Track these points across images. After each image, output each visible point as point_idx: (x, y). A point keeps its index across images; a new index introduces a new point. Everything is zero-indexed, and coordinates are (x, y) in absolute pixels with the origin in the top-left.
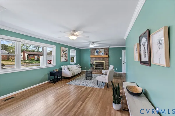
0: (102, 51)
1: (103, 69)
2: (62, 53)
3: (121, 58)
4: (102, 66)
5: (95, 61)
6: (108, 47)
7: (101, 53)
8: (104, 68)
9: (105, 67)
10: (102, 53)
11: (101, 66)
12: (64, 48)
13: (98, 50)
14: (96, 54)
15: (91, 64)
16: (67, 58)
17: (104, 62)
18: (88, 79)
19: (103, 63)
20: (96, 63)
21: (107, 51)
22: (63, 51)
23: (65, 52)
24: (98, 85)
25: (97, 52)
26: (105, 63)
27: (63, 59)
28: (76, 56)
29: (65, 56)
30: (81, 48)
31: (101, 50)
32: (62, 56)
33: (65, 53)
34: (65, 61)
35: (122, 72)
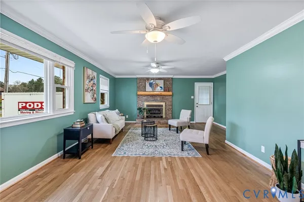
0: (161, 83)
1: (162, 117)
2: (87, 82)
3: (192, 97)
4: (159, 112)
5: (146, 104)
6: (171, 76)
7: (159, 88)
8: (164, 117)
9: (166, 114)
10: (161, 87)
11: (157, 112)
12: (90, 72)
13: (152, 81)
14: (148, 88)
15: (140, 109)
16: (95, 95)
17: (163, 104)
18: (149, 139)
19: (162, 106)
20: (148, 106)
21: (169, 83)
22: (88, 77)
23: (92, 80)
24: (182, 150)
25: (151, 85)
26: (166, 106)
27: (88, 98)
28: (108, 92)
29: (93, 89)
30: (117, 77)
31: (158, 82)
32: (87, 90)
33: (92, 82)
34: (93, 102)
35: (194, 122)
